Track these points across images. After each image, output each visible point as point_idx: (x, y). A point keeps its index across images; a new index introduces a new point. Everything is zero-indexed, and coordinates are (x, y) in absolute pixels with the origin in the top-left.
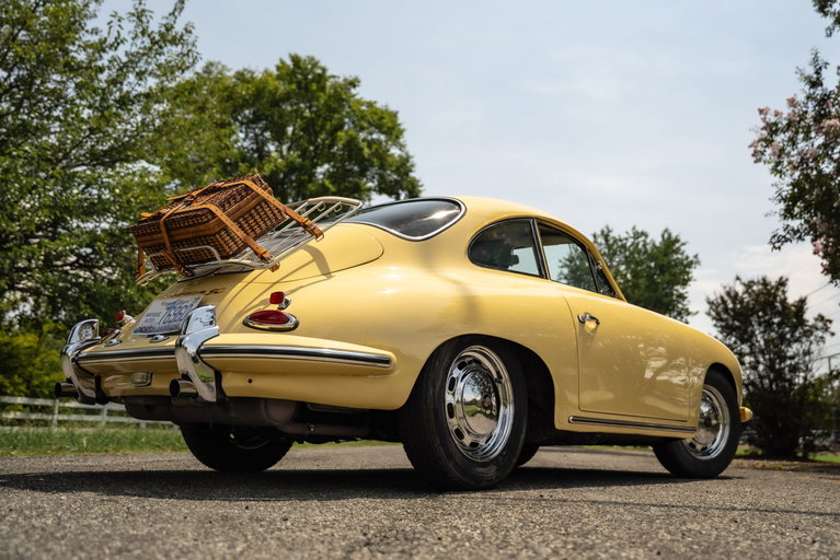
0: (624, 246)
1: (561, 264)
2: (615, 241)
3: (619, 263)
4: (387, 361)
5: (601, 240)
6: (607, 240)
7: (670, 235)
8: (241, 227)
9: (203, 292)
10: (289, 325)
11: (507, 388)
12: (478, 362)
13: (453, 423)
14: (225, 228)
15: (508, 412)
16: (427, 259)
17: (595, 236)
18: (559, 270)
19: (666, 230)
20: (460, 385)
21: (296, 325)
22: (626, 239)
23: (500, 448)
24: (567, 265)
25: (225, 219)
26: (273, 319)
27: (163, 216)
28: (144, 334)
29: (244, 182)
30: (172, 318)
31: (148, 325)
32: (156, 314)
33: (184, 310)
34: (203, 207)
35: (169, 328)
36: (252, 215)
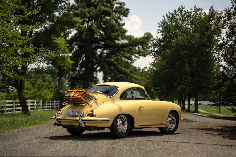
0: (190, 16)
1: (159, 25)
2: (186, 13)
3: (187, 24)
4: (108, 120)
5: (178, 13)
6: (181, 13)
7: (213, 10)
8: (84, 99)
10: (95, 116)
11: (126, 122)
12: (122, 117)
13: (118, 128)
14: (82, 100)
15: (126, 125)
16: (113, 101)
17: (175, 11)
18: (158, 28)
19: (212, 7)
20: (119, 122)
22: (191, 12)
23: (125, 131)
24: (162, 26)
25: (82, 98)
26: (92, 115)
27: (71, 96)
28: (69, 116)
29: (84, 91)
30: (74, 113)
31: (69, 114)
32: (70, 112)
33: (76, 112)
34: (79, 96)
35: (74, 115)
36: (86, 97)
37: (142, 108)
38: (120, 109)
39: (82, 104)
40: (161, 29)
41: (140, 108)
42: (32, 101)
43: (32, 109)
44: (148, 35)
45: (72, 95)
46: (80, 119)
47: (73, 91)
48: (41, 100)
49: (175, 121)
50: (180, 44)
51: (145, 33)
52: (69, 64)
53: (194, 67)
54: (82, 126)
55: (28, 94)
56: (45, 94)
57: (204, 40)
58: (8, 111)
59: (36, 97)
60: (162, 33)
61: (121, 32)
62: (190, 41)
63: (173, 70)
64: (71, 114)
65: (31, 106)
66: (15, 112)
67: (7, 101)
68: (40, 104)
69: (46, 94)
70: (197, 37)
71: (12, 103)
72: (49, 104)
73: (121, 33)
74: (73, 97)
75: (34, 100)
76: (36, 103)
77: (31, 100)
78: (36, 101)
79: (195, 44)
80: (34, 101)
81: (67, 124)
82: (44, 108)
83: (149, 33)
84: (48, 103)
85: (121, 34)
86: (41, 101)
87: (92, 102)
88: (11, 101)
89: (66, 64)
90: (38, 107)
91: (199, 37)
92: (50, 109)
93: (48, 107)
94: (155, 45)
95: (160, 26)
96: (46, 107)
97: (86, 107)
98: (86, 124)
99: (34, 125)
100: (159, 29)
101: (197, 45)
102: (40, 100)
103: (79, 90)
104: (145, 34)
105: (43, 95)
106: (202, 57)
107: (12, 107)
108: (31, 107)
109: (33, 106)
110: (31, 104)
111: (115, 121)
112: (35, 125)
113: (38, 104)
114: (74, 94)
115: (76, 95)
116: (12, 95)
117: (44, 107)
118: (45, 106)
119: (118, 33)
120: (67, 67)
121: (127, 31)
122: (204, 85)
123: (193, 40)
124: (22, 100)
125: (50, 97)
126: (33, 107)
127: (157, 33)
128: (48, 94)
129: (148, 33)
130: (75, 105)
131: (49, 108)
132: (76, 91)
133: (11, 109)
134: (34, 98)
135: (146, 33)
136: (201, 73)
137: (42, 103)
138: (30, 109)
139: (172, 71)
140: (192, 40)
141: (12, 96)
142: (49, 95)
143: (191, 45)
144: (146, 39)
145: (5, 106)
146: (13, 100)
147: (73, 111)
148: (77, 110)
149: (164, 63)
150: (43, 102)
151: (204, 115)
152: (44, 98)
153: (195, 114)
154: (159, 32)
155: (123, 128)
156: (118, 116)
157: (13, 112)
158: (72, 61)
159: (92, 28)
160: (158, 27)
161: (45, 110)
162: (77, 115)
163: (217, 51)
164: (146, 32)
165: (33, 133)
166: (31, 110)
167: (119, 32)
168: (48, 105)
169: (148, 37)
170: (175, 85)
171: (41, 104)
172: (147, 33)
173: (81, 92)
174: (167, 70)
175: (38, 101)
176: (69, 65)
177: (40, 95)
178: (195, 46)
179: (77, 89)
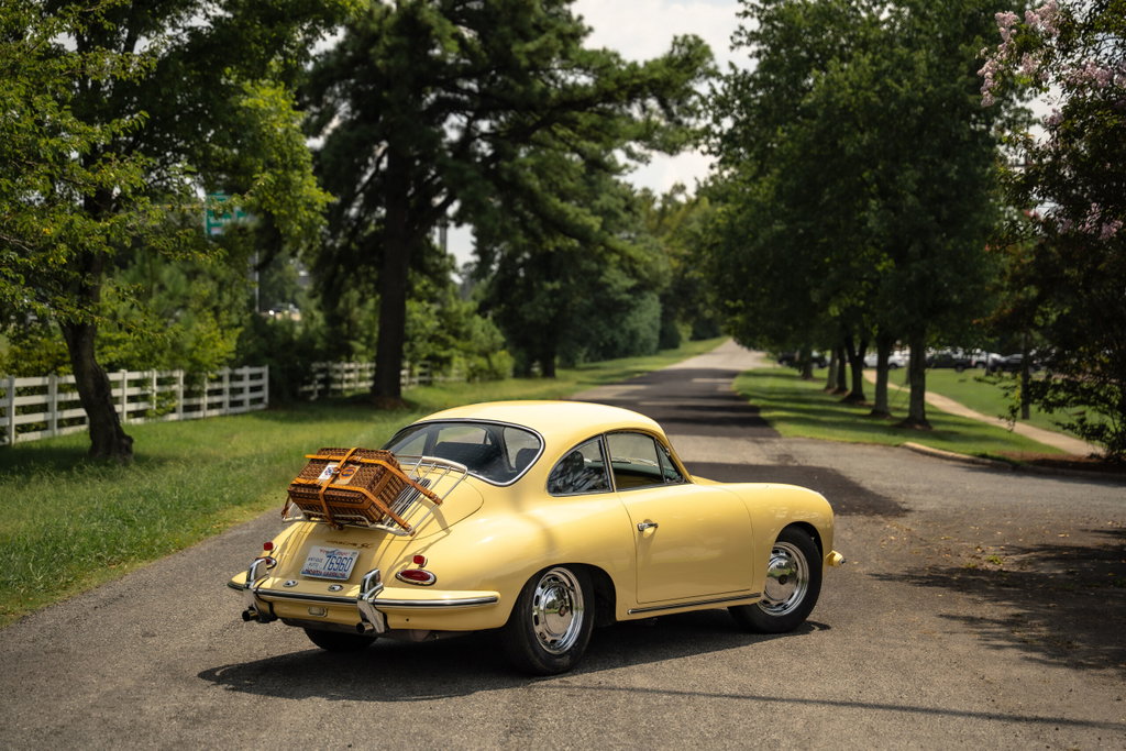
1: (742, 8)
4: (494, 600)
8: (383, 499)
9: (355, 545)
10: (431, 580)
11: (579, 600)
12: (556, 578)
13: (538, 629)
14: (373, 504)
15: (578, 615)
16: (516, 502)
20: (543, 598)
21: (435, 581)
23: (570, 644)
24: (758, 9)
25: (374, 499)
26: (416, 577)
27: (320, 488)
28: (312, 576)
29: (380, 462)
30: (336, 566)
31: (313, 568)
32: (318, 560)
33: (345, 562)
34: (357, 489)
35: (335, 575)
36: (388, 488)
37: (649, 531)
38: (550, 540)
39: (373, 522)
40: (753, 24)
41: (641, 530)
42: (136, 375)
43: (136, 414)
44: (690, 47)
45: (324, 478)
46: (361, 598)
47: (327, 462)
48: (180, 367)
49: (803, 572)
50: (842, 102)
51: (676, 38)
52: (310, 206)
53: (904, 210)
54: (374, 629)
55: (118, 343)
56: (198, 342)
57: (954, 81)
58: (23, 428)
59: (157, 355)
60: (754, 47)
61: (561, 36)
62: (886, 88)
63: (809, 224)
64: (322, 566)
65: (132, 399)
66: (57, 432)
67: (20, 382)
68: (175, 387)
69: (204, 338)
70: (923, 66)
71: (43, 390)
72: (216, 386)
73: (560, 42)
74: (328, 489)
75: (148, 369)
76: (155, 387)
77: (131, 369)
78: (154, 375)
79: (911, 102)
80: (146, 374)
81: (303, 613)
82: (197, 408)
83: (695, 37)
84: (212, 381)
85: (561, 47)
86: (179, 374)
87: (416, 514)
88: (37, 381)
89: (296, 206)
90: (168, 404)
91: (930, 66)
92: (223, 411)
93: (216, 399)
94: (722, 106)
95: (746, 14)
96: (205, 400)
97: (390, 536)
98: (389, 622)
99: (149, 554)
100: (742, 28)
101: (921, 109)
102: (173, 369)
103: (358, 458)
104: (675, 43)
105: (189, 345)
106: (946, 165)
107: (43, 408)
108: (133, 407)
109: (145, 398)
110: (135, 391)
111: (526, 597)
112: (154, 557)
113: (166, 389)
114: (335, 477)
115: (343, 482)
116: (43, 352)
117: (195, 401)
118: (199, 394)
119: (546, 43)
120: (301, 224)
121: (591, 29)
122: (955, 297)
123: (905, 81)
124: (90, 384)
125: (222, 354)
126: (142, 406)
127: (732, 48)
128: (211, 339)
129: (691, 39)
130: (341, 527)
131: (219, 405)
132: (344, 459)
133: (38, 418)
134: (146, 361)
135: (680, 40)
136: (938, 240)
137: (186, 381)
138: (129, 413)
139: (801, 231)
140: (899, 81)
141: (40, 358)
142: (220, 345)
143: (893, 106)
144: (680, 66)
145: (10, 407)
146: (45, 375)
147: (331, 554)
148: (348, 552)
149: (765, 189)
150: (189, 380)
151: (951, 454)
152: (193, 361)
153: (910, 444)
154: (740, 43)
155: (563, 627)
156: (540, 577)
157: (47, 434)
158: (325, 191)
159: (419, 18)
160: (738, 15)
161: (201, 414)
162: (348, 574)
163: (1016, 132)
164: (680, 35)
165: (146, 635)
166: (132, 421)
167: (551, 36)
168: (212, 393)
169: (690, 57)
170: (815, 296)
171: (179, 388)
172: (686, 37)
173: (368, 464)
174: (779, 227)
175: (164, 375)
176: (314, 210)
177: (175, 346)
178: (912, 111)
179: (350, 453)
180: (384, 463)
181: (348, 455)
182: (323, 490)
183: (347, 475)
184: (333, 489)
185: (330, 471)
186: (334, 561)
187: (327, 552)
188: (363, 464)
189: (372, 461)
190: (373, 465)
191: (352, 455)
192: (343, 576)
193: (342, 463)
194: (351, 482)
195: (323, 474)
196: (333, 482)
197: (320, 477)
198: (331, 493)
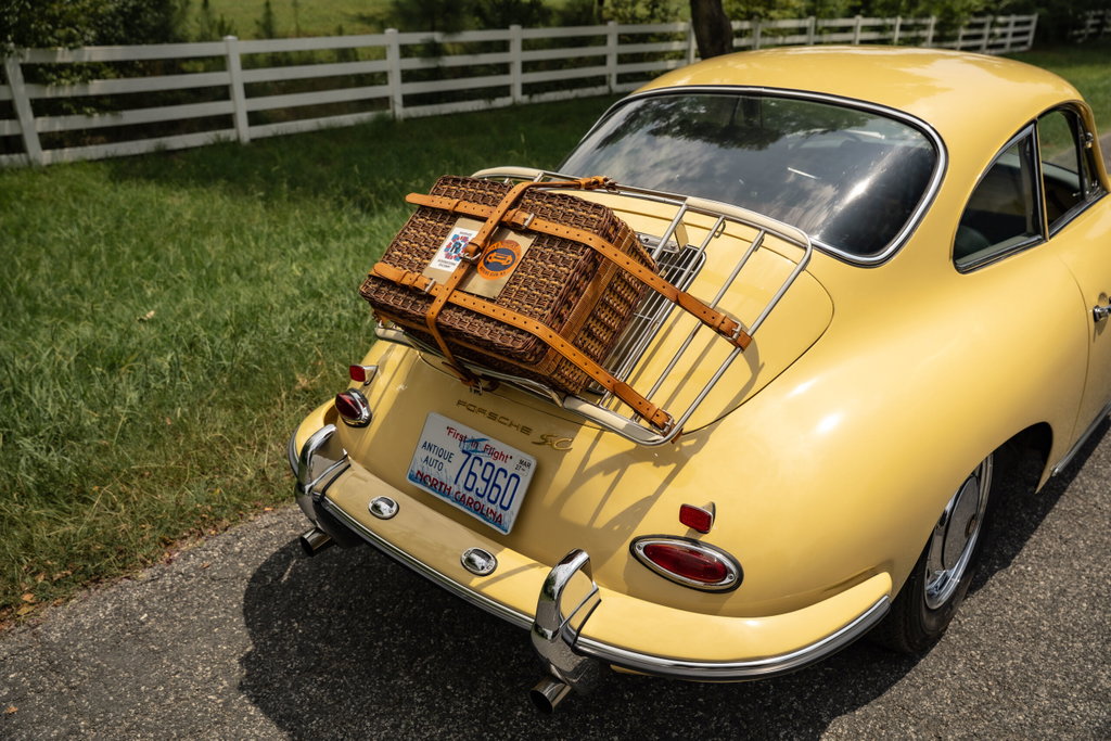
10: (728, 582)
21: (739, 582)
25: (568, 350)
27: (430, 298)
28: (431, 493)
29: (585, 235)
30: (480, 485)
31: (432, 472)
32: (442, 453)
33: (501, 481)
34: (520, 321)
35: (479, 510)
36: (605, 304)
39: (567, 394)
47: (453, 216)
64: (452, 474)
74: (448, 305)
103: (524, 218)
114: (470, 267)
115: (485, 290)
132: (495, 218)
147: (471, 448)
148: (510, 453)
162: (509, 518)
173: (553, 238)
179: (511, 196)
180: (594, 241)
181: (503, 206)
182: (435, 307)
183: (499, 268)
184: (460, 309)
185: (457, 247)
186: (477, 469)
187: (463, 439)
188: (541, 237)
189: (562, 231)
190: (564, 242)
191: (515, 204)
192: (498, 521)
193: (489, 225)
194: (506, 290)
195: (441, 254)
196: (460, 286)
197: (434, 264)
198: (453, 320)
